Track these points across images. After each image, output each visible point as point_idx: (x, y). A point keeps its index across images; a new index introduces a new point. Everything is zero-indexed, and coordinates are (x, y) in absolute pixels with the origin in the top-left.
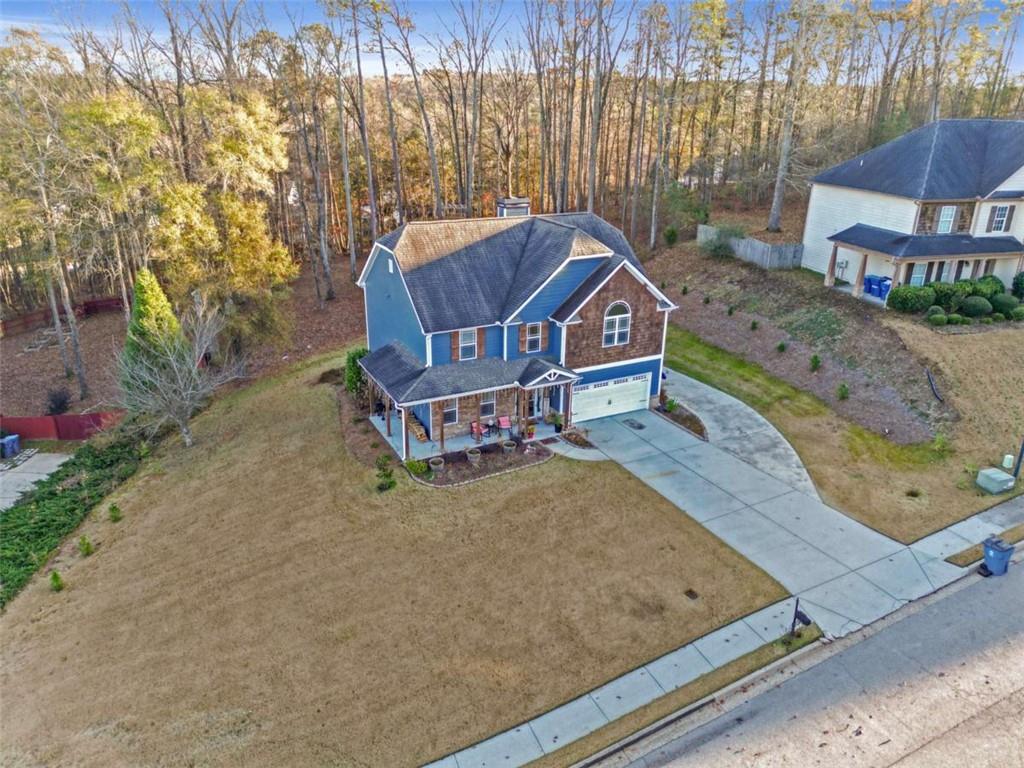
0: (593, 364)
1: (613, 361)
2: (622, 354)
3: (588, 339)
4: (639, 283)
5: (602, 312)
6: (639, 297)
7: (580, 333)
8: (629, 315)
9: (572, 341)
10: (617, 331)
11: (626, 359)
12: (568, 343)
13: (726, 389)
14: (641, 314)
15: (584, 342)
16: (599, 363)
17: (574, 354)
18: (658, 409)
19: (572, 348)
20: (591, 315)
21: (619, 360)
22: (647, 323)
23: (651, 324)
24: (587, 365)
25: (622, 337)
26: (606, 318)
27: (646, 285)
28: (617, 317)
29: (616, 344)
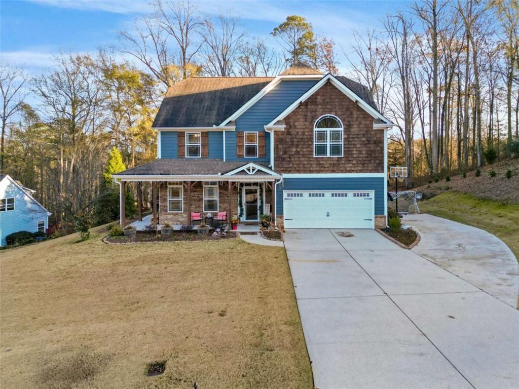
0: (305, 172)
1: (326, 172)
2: (335, 167)
3: (297, 146)
4: (350, 101)
5: (312, 123)
6: (352, 114)
7: (288, 140)
8: (342, 129)
9: (280, 147)
10: (328, 143)
11: (342, 172)
12: (276, 148)
13: (475, 224)
14: (355, 129)
15: (294, 150)
16: (311, 172)
17: (283, 159)
18: (384, 230)
19: (281, 153)
20: (300, 124)
21: (333, 171)
22: (364, 139)
23: (369, 141)
24: (299, 172)
25: (335, 149)
26: (315, 129)
27: (357, 101)
28: (329, 130)
29: (328, 155)
